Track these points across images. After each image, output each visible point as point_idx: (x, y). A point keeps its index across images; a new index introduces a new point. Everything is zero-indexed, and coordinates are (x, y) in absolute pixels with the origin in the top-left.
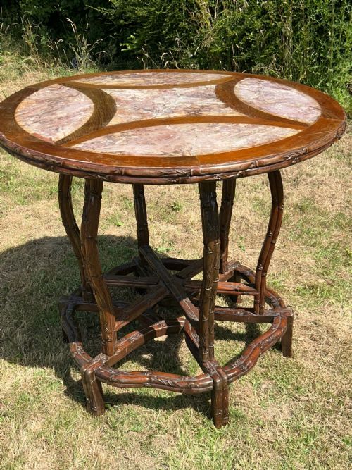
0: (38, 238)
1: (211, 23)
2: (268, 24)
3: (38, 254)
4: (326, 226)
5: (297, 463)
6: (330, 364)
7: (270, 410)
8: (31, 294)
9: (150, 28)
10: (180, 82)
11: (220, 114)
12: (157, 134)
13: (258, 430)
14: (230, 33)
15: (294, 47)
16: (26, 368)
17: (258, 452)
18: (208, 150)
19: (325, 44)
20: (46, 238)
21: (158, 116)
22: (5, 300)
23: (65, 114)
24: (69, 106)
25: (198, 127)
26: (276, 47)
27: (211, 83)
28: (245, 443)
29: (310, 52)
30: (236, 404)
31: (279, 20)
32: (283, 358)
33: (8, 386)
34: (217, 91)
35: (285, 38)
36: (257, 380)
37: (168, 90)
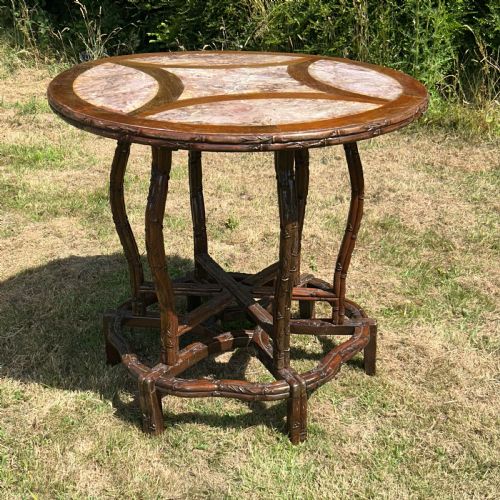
0: (62, 256)
1: (266, 8)
2: (338, 10)
3: (65, 275)
4: (414, 246)
5: (385, 474)
6: (421, 382)
7: (353, 426)
8: (62, 317)
9: (186, 14)
10: (247, 63)
11: (297, 91)
12: (232, 107)
13: (340, 445)
14: (291, 21)
15: (371, 39)
16: (66, 392)
17: (341, 466)
18: (288, 120)
19: (408, 35)
20: (72, 258)
21: (230, 92)
22: (30, 324)
23: (129, 90)
24: (130, 83)
25: (274, 102)
26: (349, 38)
27: (282, 64)
28: (327, 457)
29: (390, 45)
30: (314, 420)
31: (352, 6)
32: (367, 377)
33: (46, 410)
34: (290, 71)
35: (360, 27)
36: (337, 398)
37: (236, 70)
